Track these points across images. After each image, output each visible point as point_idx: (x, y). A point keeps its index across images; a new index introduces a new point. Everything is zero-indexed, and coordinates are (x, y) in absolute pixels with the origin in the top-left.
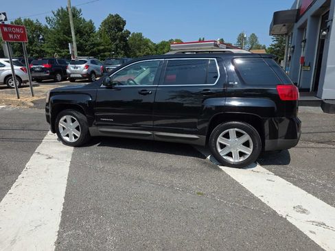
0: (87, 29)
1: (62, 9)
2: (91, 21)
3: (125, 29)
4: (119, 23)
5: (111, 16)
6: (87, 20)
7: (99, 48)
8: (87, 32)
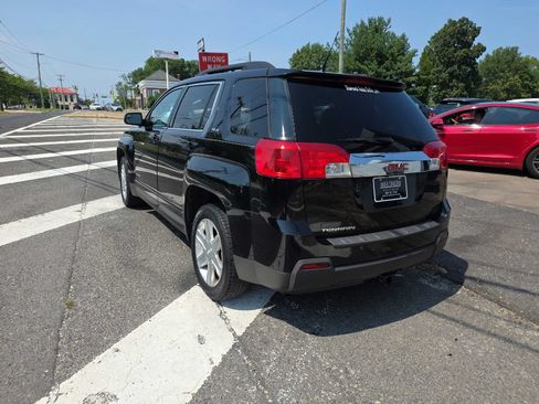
0: (395, 50)
1: (362, 22)
2: (403, 36)
3: (475, 43)
4: (464, 33)
5: (452, 23)
6: (399, 35)
7: (408, 79)
8: (392, 54)
